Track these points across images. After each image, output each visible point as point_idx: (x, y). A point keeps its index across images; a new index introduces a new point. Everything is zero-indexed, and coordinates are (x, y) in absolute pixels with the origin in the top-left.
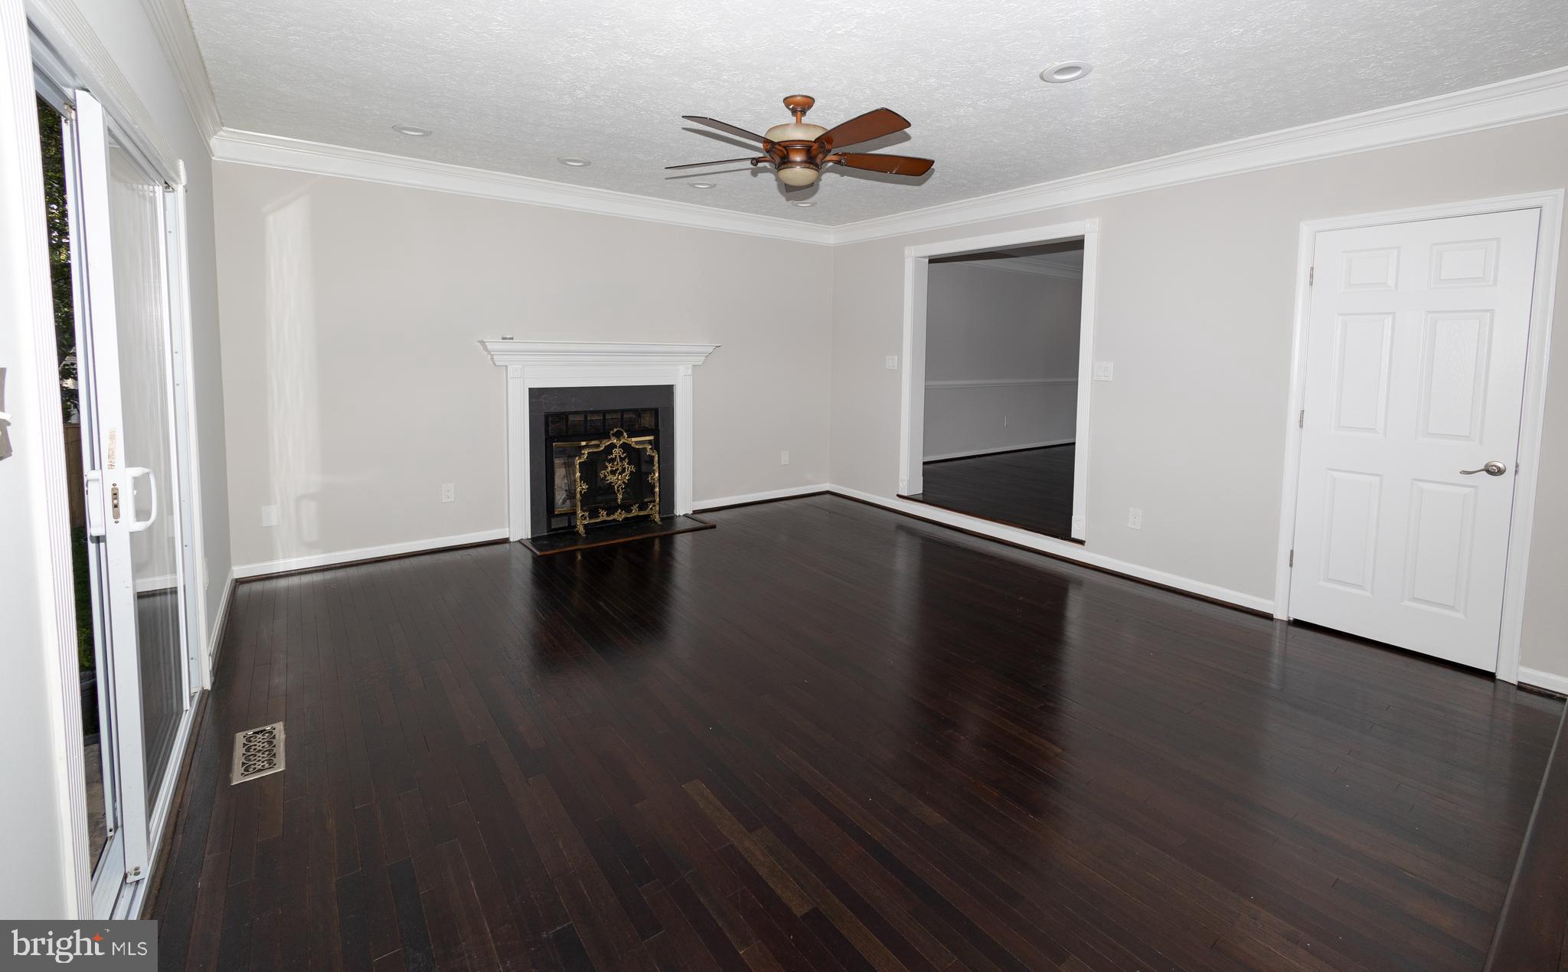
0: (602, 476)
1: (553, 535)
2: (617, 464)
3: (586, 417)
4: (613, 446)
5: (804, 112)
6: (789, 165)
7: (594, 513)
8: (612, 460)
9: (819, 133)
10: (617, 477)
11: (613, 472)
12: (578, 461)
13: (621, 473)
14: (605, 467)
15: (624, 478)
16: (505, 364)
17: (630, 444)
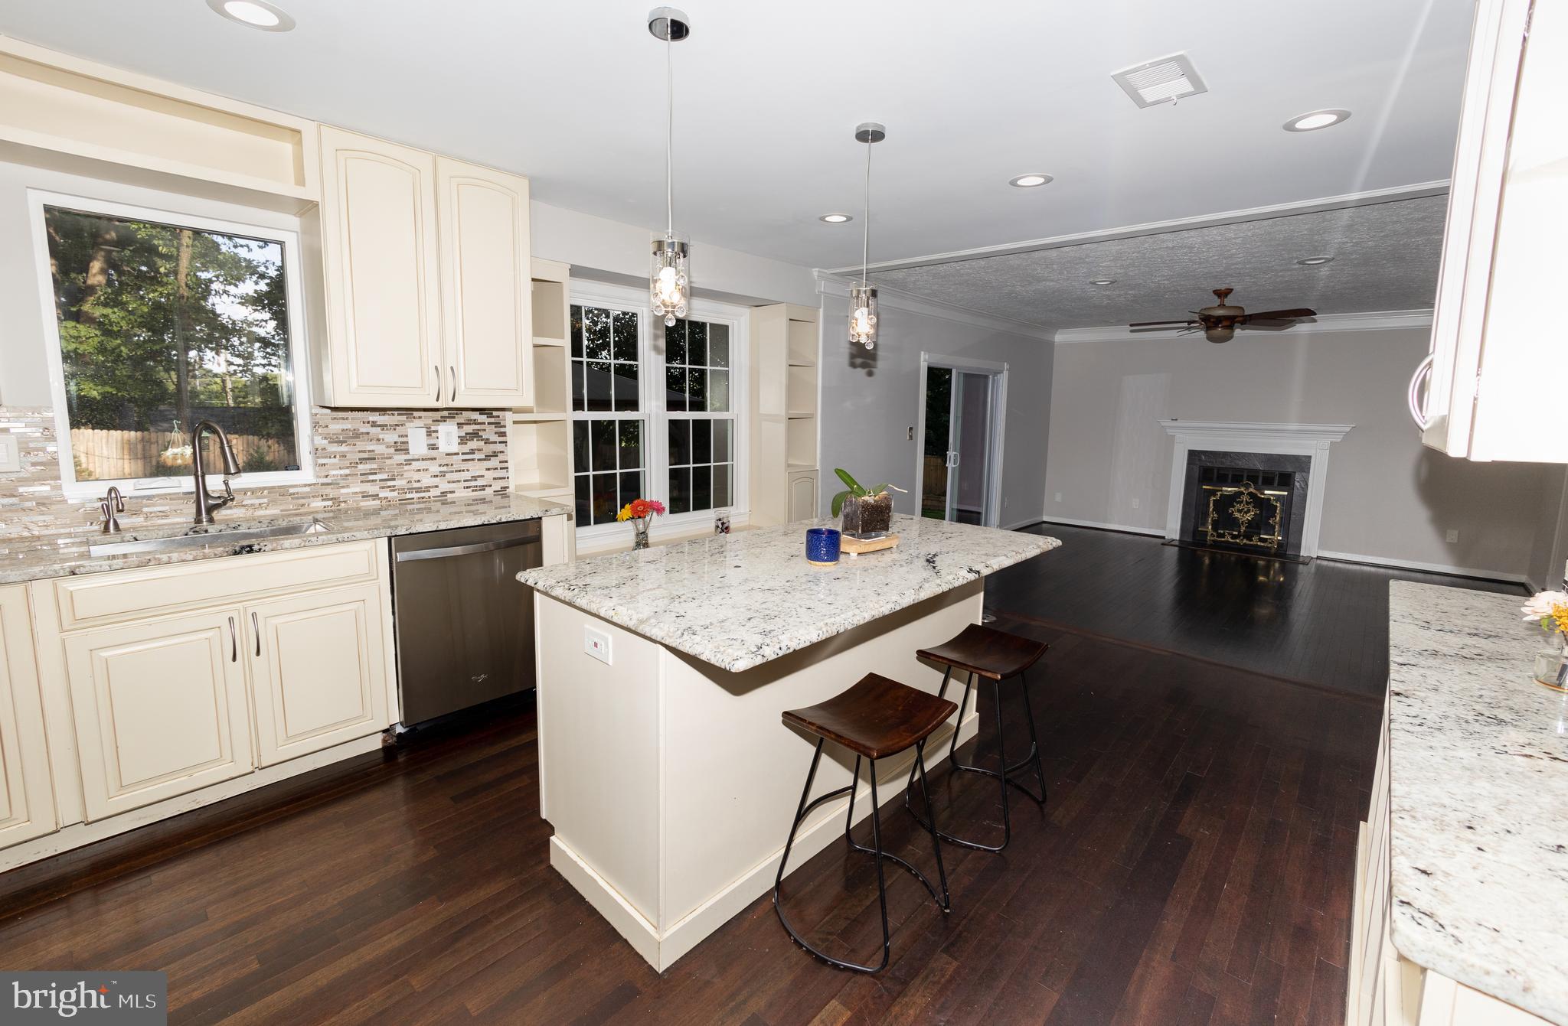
0: (1230, 511)
2: (1244, 506)
3: (1231, 470)
4: (1241, 493)
7: (1221, 534)
8: (1240, 502)
10: (1245, 515)
11: (1240, 511)
13: (1246, 513)
14: (1234, 507)
15: (1249, 517)
16: (1173, 434)
17: (1256, 495)
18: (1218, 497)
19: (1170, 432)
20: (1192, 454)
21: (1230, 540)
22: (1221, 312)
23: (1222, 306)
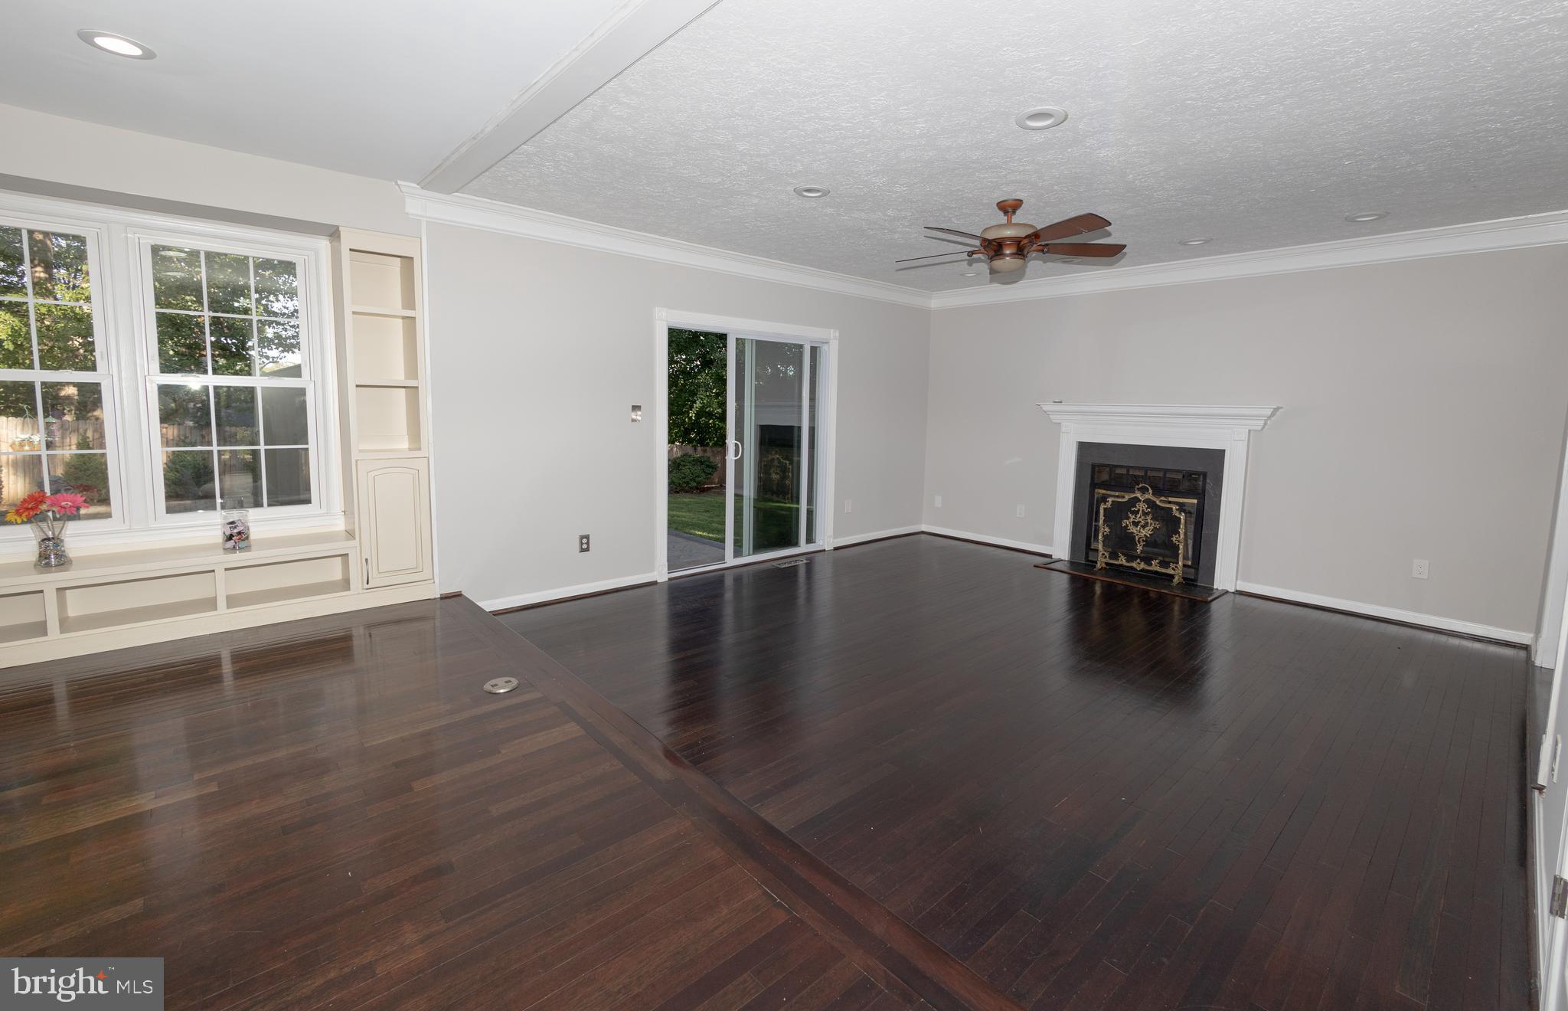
0: (1124, 525)
1: (1088, 565)
2: (1140, 517)
3: (1128, 471)
4: (1137, 500)
5: (1014, 213)
6: (1001, 257)
7: (1114, 555)
8: (1136, 513)
9: (1030, 231)
10: (1142, 529)
11: (1136, 524)
12: (1102, 507)
13: (1143, 527)
14: (1128, 518)
15: (1147, 532)
16: (1058, 421)
17: (1155, 502)
18: (1109, 505)
19: (1055, 418)
20: (1084, 448)
21: (1124, 562)
22: (1009, 233)
23: (1009, 224)
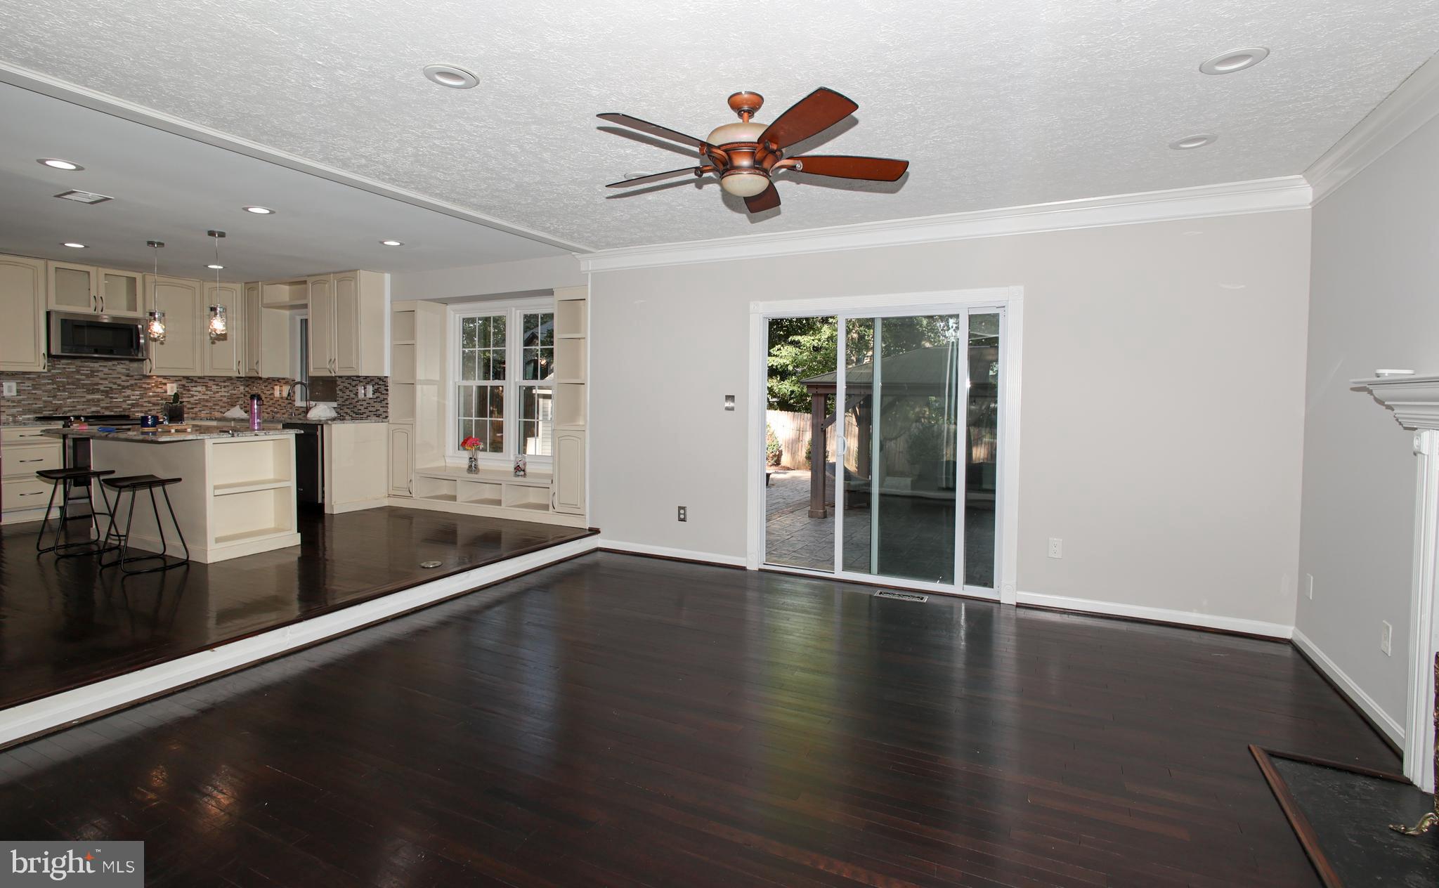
5: (751, 112)
6: (732, 172)
22: (741, 136)
23: (746, 124)
